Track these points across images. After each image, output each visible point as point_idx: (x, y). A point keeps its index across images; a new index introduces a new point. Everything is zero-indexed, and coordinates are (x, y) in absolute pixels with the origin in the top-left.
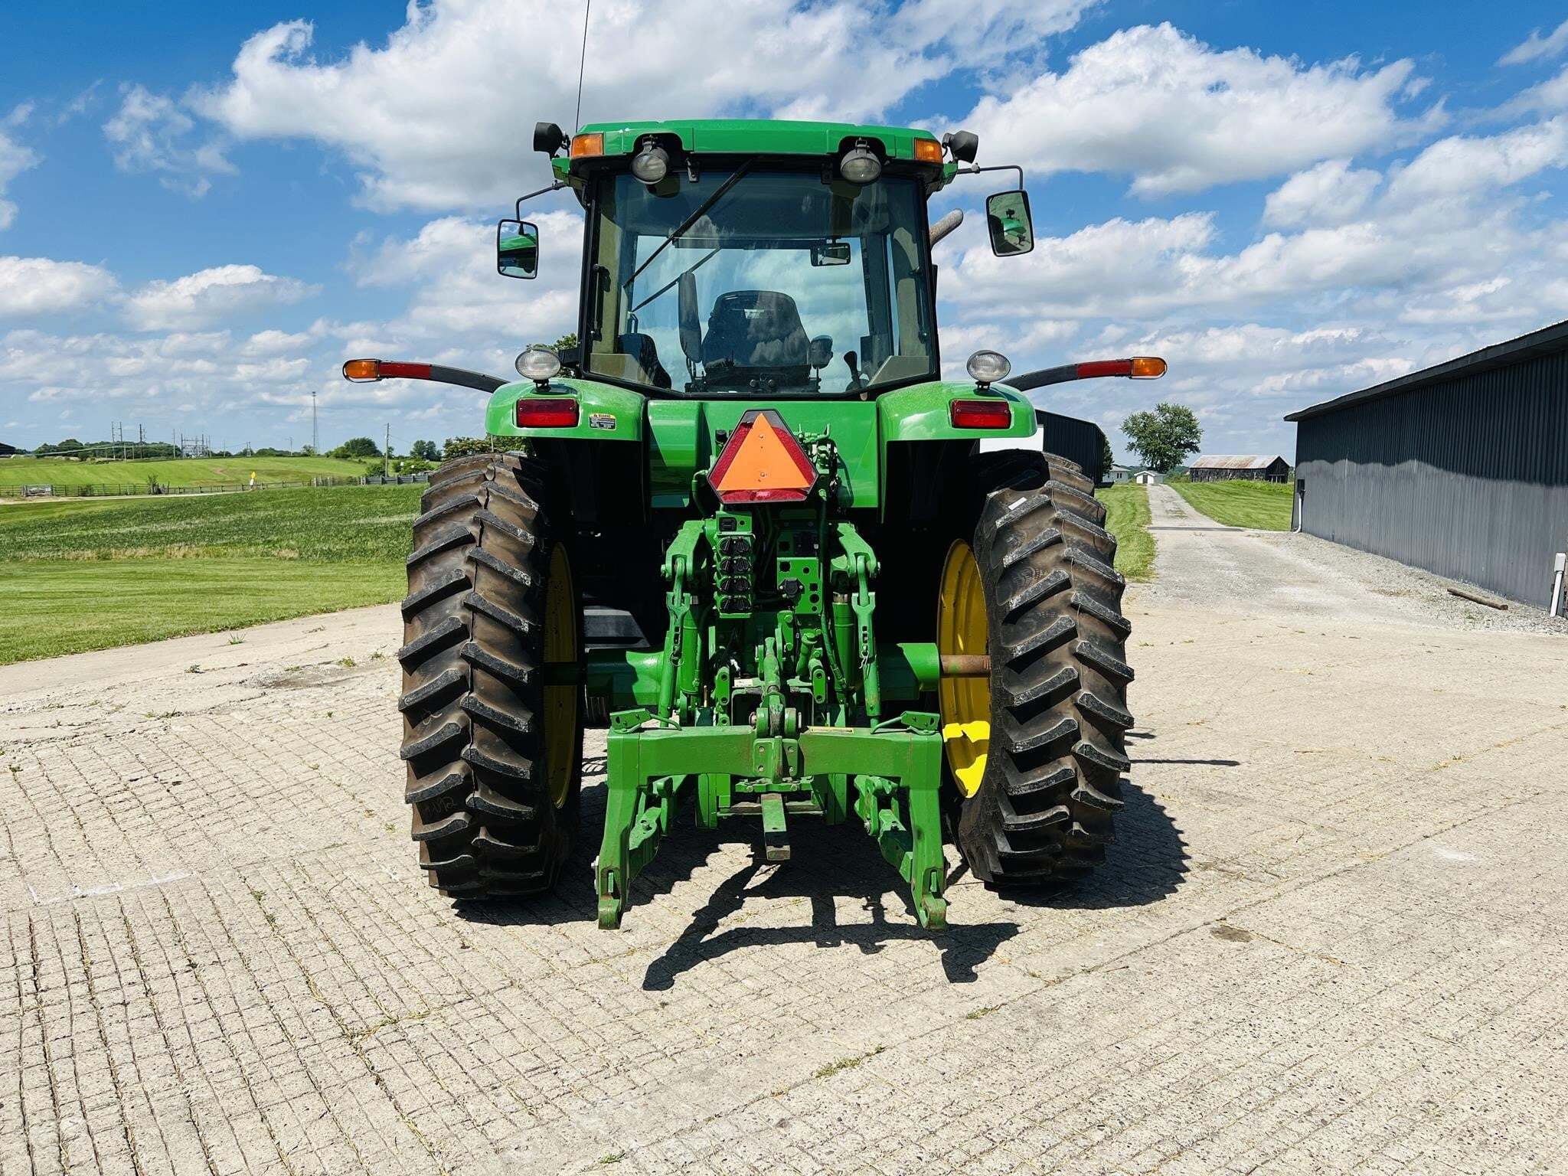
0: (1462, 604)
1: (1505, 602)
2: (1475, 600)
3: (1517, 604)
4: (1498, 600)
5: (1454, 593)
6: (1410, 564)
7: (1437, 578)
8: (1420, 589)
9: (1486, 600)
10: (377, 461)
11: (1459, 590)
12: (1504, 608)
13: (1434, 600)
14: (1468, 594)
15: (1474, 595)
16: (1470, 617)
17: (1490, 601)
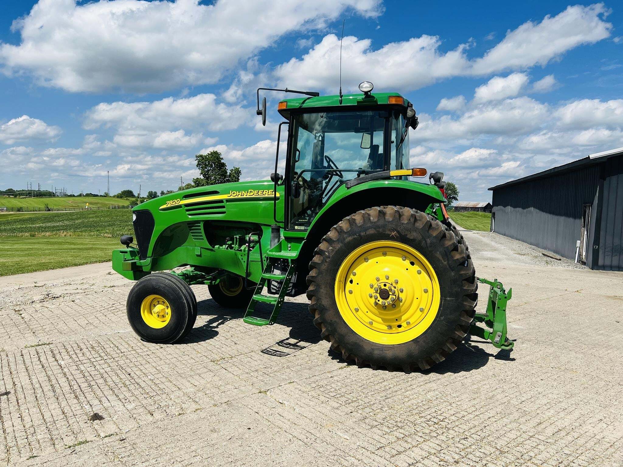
0: (545, 258)
1: (561, 258)
2: (551, 257)
3: (565, 259)
4: (558, 257)
5: (544, 255)
6: (531, 244)
7: (539, 249)
8: (532, 253)
9: (554, 257)
10: (134, 199)
11: (545, 254)
12: (560, 260)
13: (536, 257)
14: (548, 255)
15: (551, 255)
16: (547, 263)
17: (556, 257)
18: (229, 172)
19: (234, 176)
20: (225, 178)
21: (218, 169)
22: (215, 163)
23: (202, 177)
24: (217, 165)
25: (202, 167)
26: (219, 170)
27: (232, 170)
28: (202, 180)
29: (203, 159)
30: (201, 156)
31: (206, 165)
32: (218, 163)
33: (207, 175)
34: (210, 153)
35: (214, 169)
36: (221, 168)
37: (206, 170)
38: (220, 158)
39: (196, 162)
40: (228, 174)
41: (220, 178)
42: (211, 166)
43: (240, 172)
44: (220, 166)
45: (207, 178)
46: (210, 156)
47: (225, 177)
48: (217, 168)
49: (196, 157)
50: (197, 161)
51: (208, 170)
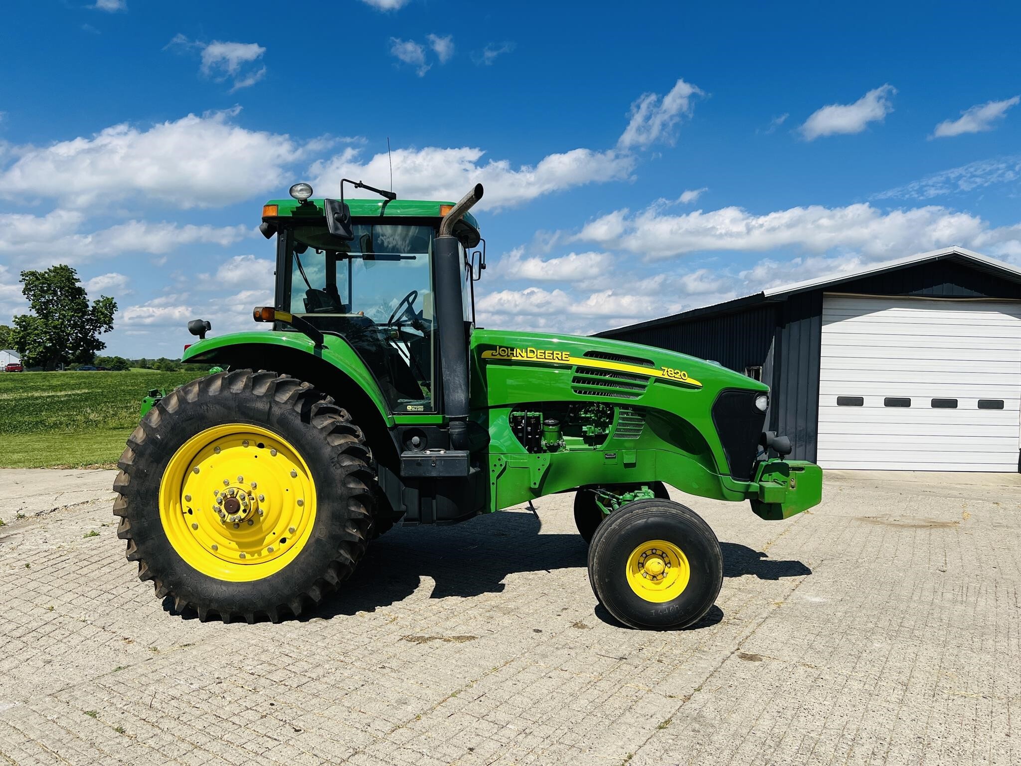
18: (91, 304)
19: (103, 313)
20: (83, 316)
21: (69, 300)
22: (61, 289)
23: (34, 313)
24: (67, 291)
25: (34, 295)
26: (72, 301)
27: (99, 301)
28: (34, 319)
29: (38, 279)
30: (33, 274)
31: (42, 291)
32: (70, 288)
33: (46, 309)
34: (52, 269)
35: (59, 300)
36: (74, 298)
37: (43, 300)
38: (73, 279)
39: (22, 286)
40: (90, 308)
41: (73, 316)
42: (55, 293)
43: (114, 306)
44: (72, 293)
45: (46, 317)
46: (52, 274)
47: (85, 313)
48: (67, 296)
49: (23, 275)
50: (24, 283)
51: (48, 301)
